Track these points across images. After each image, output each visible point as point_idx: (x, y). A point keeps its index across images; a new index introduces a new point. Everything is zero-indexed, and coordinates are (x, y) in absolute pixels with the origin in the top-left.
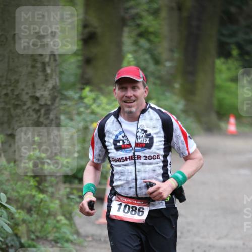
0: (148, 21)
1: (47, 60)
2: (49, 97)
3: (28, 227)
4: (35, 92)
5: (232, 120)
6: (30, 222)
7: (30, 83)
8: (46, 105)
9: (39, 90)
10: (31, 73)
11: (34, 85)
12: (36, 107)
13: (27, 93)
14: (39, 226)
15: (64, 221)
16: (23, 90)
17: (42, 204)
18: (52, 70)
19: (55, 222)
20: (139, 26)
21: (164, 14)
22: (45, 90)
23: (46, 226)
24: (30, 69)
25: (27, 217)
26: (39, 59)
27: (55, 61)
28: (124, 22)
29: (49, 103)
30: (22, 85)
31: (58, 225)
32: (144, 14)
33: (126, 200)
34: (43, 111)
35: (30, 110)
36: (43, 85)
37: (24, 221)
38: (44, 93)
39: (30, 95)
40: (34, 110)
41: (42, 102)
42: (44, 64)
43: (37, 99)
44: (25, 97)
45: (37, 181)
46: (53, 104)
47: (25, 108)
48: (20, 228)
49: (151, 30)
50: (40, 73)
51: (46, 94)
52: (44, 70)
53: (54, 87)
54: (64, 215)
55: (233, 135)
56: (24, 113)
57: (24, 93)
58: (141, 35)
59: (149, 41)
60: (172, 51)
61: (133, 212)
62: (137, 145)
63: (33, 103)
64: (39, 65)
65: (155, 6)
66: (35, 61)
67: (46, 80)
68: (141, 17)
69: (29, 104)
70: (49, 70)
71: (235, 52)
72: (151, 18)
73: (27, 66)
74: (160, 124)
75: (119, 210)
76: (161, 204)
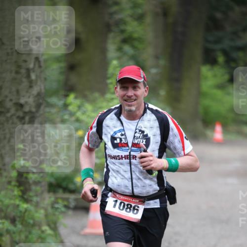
0: (133, 27)
1: (31, 66)
2: (33, 104)
3: (12, 237)
4: (19, 99)
5: (218, 128)
6: (14, 233)
7: (14, 89)
8: (30, 112)
9: (23, 96)
10: (14, 79)
11: (18, 92)
12: (21, 114)
13: (11, 100)
14: (23, 236)
15: (49, 231)
16: (6, 97)
17: (26, 214)
18: (37, 76)
19: (39, 232)
20: (123, 31)
21: (149, 19)
22: (29, 97)
23: (30, 236)
24: (13, 75)
25: (11, 227)
26: (23, 65)
27: (40, 67)
28: (108, 28)
29: (34, 110)
30: (5, 92)
31: (43, 235)
32: (128, 19)
33: (122, 197)
34: (27, 118)
35: (14, 118)
36: (27, 92)
37: (8, 231)
38: (28, 100)
39: (14, 101)
40: (18, 117)
41: (27, 109)
42: (28, 71)
43: (21, 106)
44: (9, 104)
45: (22, 191)
46: (37, 111)
47: (9, 115)
48: (4, 239)
49: (136, 35)
50: (24, 80)
51: (31, 100)
52: (28, 76)
53: (39, 94)
54: (49, 225)
55: (220, 143)
56: (7, 121)
57: (8, 99)
58: (125, 41)
59: (134, 47)
60: (157, 57)
61: (128, 210)
62: (134, 145)
63: (17, 110)
64: (23, 71)
65: (140, 11)
66: (19, 67)
67: (31, 87)
68: (125, 23)
69: (13, 111)
70: (33, 77)
71: (221, 59)
72: (135, 23)
73: (11, 72)
74: (157, 124)
75: (115, 206)
76: (155, 204)
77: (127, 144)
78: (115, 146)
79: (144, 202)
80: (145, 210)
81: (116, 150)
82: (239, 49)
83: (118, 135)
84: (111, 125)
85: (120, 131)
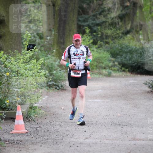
74: (86, 49)
75: (73, 74)
76: (84, 72)
77: (78, 55)
78: (75, 55)
79: (81, 71)
80: (82, 74)
81: (75, 56)
82: (98, 25)
83: (75, 52)
84: (73, 50)
85: (76, 51)
